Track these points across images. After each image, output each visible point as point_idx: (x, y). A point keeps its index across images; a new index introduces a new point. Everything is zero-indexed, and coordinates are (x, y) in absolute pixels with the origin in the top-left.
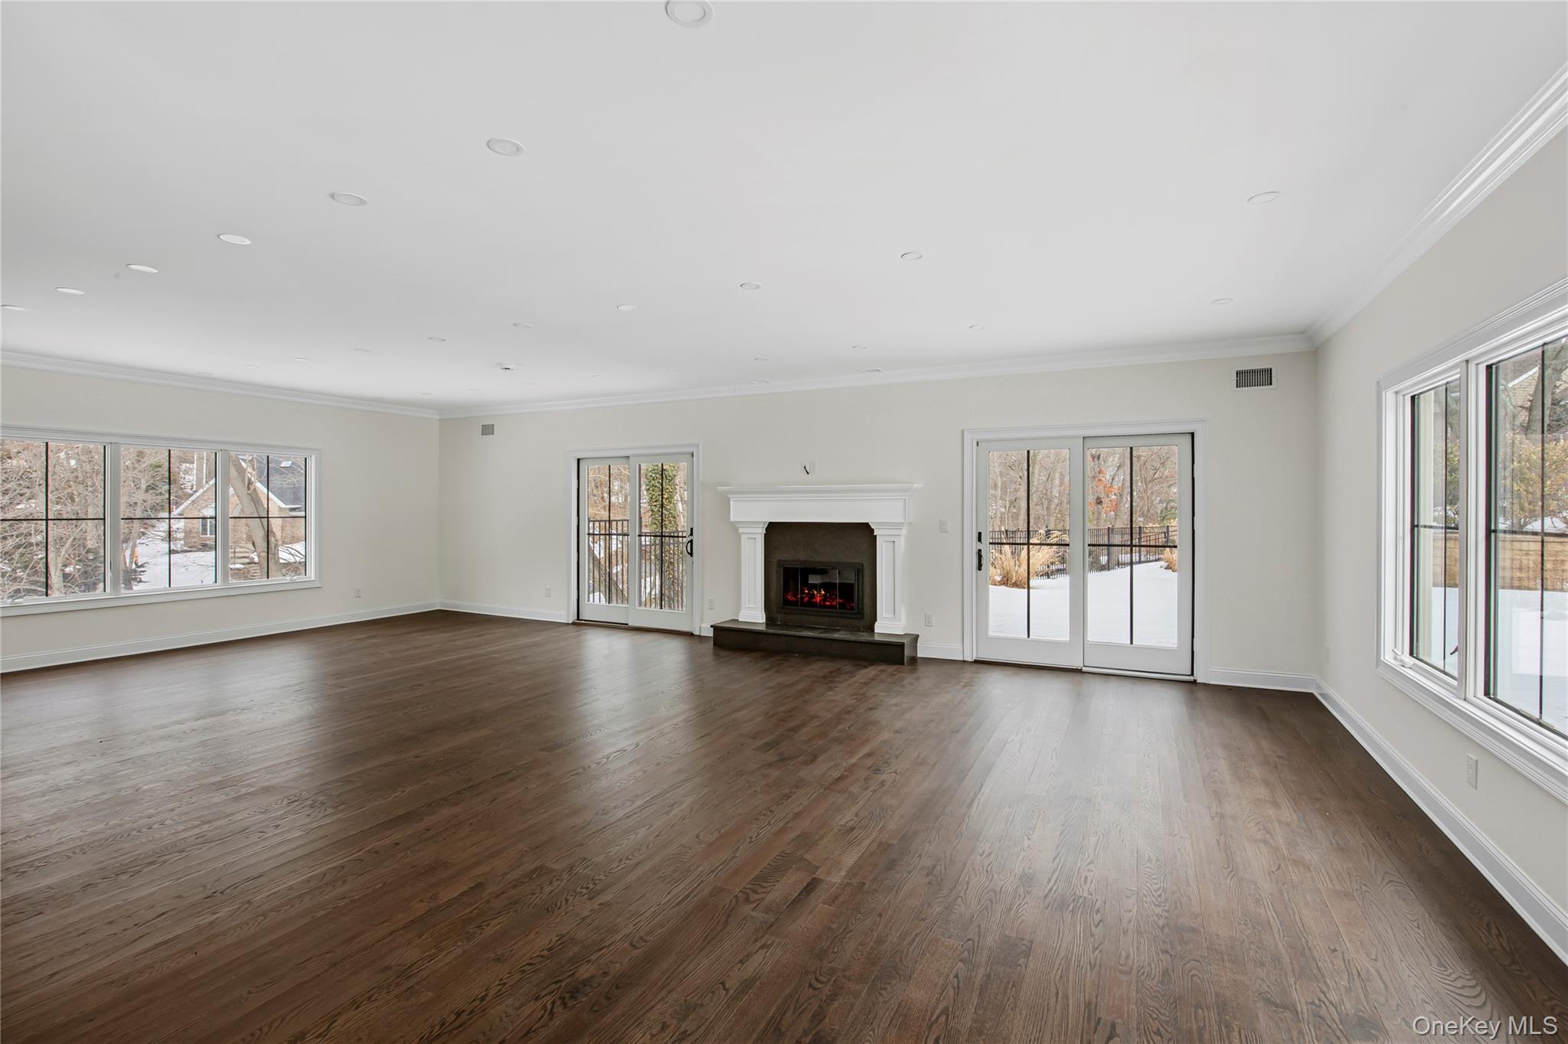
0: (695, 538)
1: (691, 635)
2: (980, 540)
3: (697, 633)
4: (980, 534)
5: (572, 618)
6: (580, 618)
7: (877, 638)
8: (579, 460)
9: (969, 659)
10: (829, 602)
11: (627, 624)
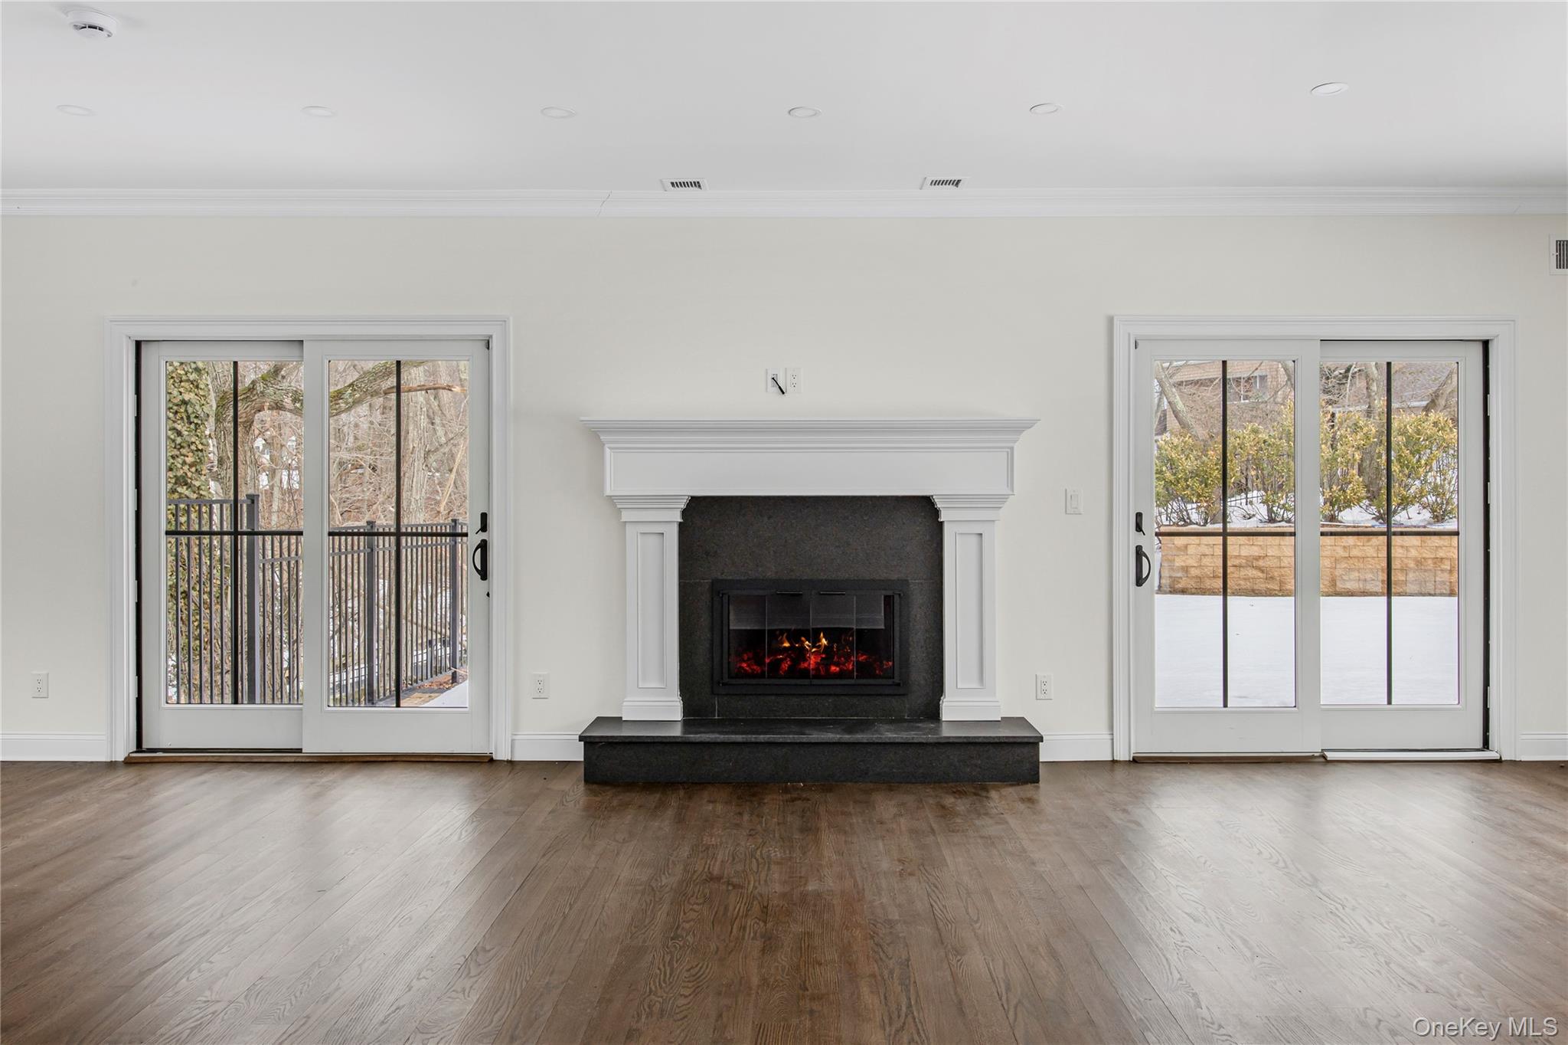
0: (496, 537)
1: (486, 761)
2: (1139, 528)
3: (502, 754)
4: (1139, 516)
5: (122, 748)
6: (145, 746)
7: (947, 732)
8: (138, 344)
9: (1122, 755)
10: (837, 665)
11: (300, 750)
